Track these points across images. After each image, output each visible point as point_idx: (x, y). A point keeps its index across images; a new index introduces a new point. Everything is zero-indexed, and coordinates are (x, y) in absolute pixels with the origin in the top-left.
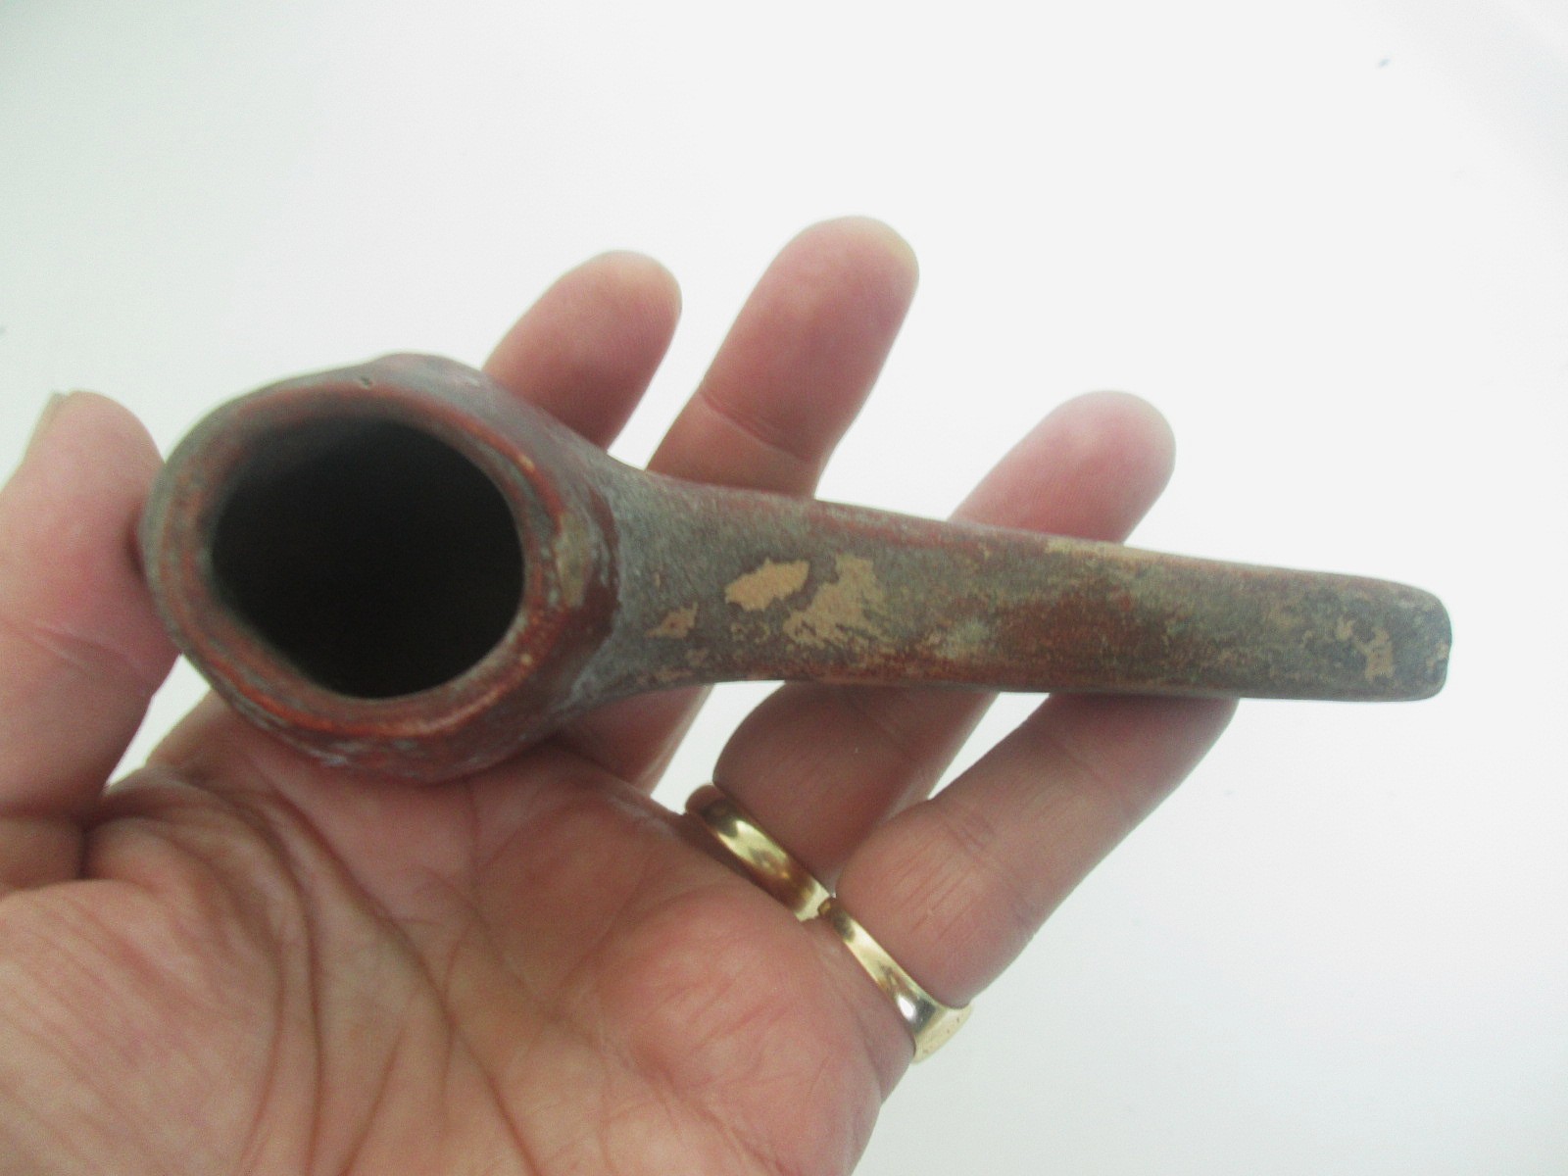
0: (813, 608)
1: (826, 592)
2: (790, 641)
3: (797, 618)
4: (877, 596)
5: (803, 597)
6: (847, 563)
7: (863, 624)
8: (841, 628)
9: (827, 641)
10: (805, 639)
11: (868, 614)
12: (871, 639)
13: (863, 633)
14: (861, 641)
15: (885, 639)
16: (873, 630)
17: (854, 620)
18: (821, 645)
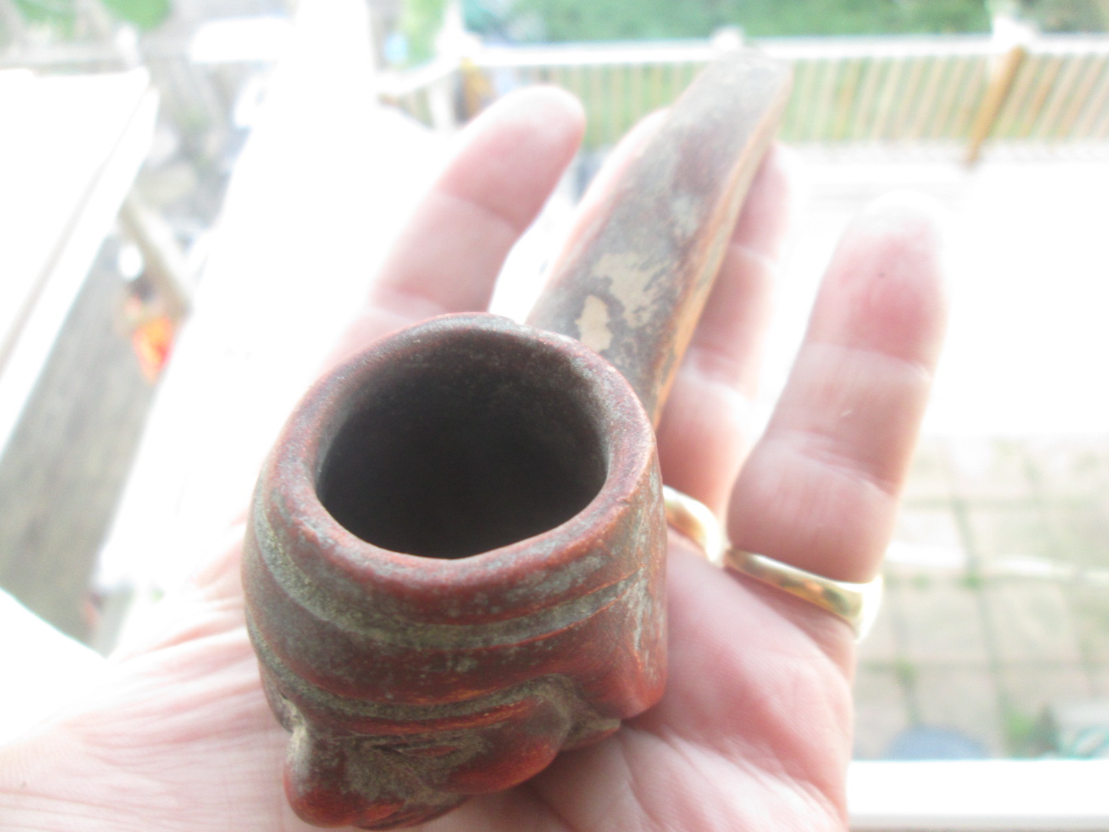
0: (625, 302)
1: (616, 290)
2: (643, 328)
3: (628, 315)
4: (632, 258)
5: (613, 305)
6: (600, 270)
7: (651, 272)
8: (647, 288)
9: (654, 302)
10: (646, 317)
11: (644, 268)
12: (663, 272)
13: (655, 278)
14: (663, 279)
15: (667, 263)
16: (657, 268)
17: (645, 277)
18: (655, 307)
